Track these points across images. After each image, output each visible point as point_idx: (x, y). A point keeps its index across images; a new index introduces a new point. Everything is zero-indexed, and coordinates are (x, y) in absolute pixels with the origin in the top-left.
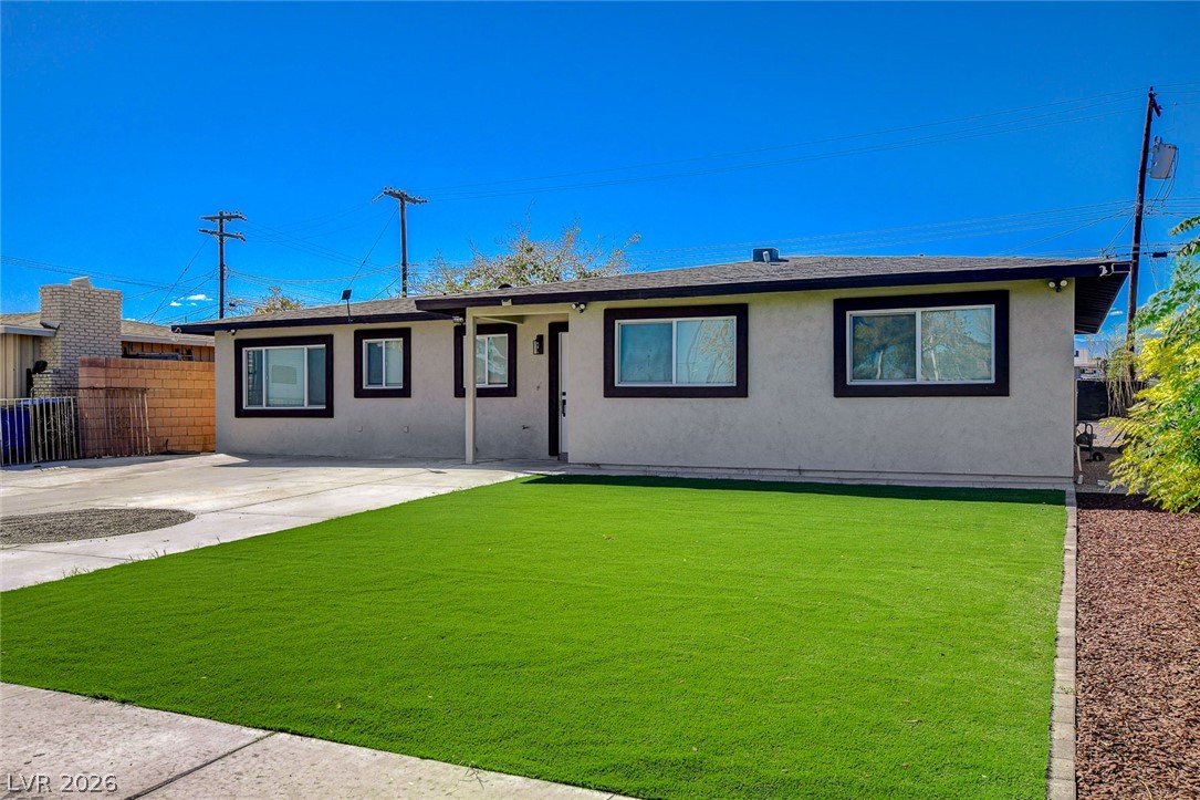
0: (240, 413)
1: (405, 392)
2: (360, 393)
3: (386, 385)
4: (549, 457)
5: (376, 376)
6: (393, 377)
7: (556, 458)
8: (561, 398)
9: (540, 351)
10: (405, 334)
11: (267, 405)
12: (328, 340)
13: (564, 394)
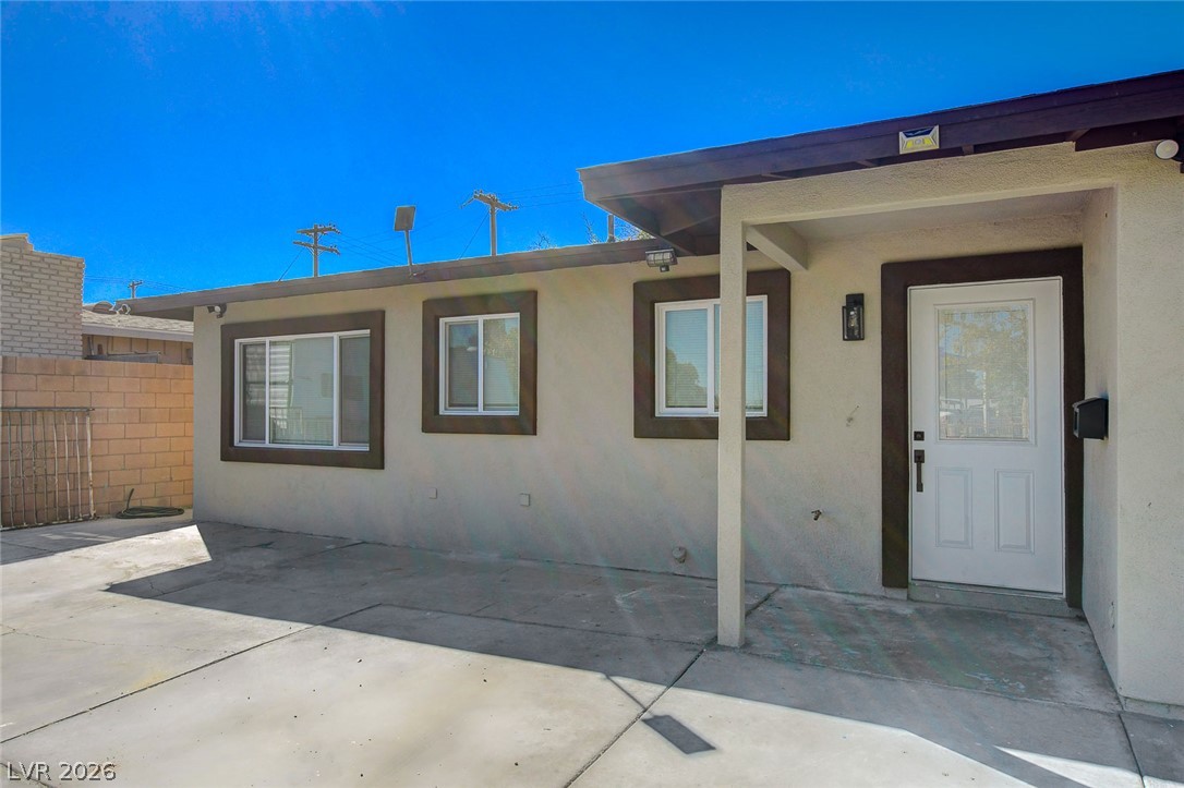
0: (230, 453)
1: (525, 423)
2: (433, 422)
3: (485, 406)
4: (880, 590)
5: (464, 391)
6: (499, 392)
7: (900, 594)
8: (914, 445)
9: (853, 334)
10: (527, 303)
11: (273, 441)
12: (375, 321)
13: (920, 436)
